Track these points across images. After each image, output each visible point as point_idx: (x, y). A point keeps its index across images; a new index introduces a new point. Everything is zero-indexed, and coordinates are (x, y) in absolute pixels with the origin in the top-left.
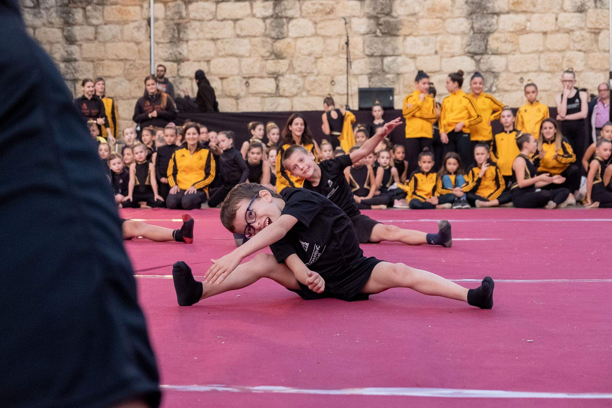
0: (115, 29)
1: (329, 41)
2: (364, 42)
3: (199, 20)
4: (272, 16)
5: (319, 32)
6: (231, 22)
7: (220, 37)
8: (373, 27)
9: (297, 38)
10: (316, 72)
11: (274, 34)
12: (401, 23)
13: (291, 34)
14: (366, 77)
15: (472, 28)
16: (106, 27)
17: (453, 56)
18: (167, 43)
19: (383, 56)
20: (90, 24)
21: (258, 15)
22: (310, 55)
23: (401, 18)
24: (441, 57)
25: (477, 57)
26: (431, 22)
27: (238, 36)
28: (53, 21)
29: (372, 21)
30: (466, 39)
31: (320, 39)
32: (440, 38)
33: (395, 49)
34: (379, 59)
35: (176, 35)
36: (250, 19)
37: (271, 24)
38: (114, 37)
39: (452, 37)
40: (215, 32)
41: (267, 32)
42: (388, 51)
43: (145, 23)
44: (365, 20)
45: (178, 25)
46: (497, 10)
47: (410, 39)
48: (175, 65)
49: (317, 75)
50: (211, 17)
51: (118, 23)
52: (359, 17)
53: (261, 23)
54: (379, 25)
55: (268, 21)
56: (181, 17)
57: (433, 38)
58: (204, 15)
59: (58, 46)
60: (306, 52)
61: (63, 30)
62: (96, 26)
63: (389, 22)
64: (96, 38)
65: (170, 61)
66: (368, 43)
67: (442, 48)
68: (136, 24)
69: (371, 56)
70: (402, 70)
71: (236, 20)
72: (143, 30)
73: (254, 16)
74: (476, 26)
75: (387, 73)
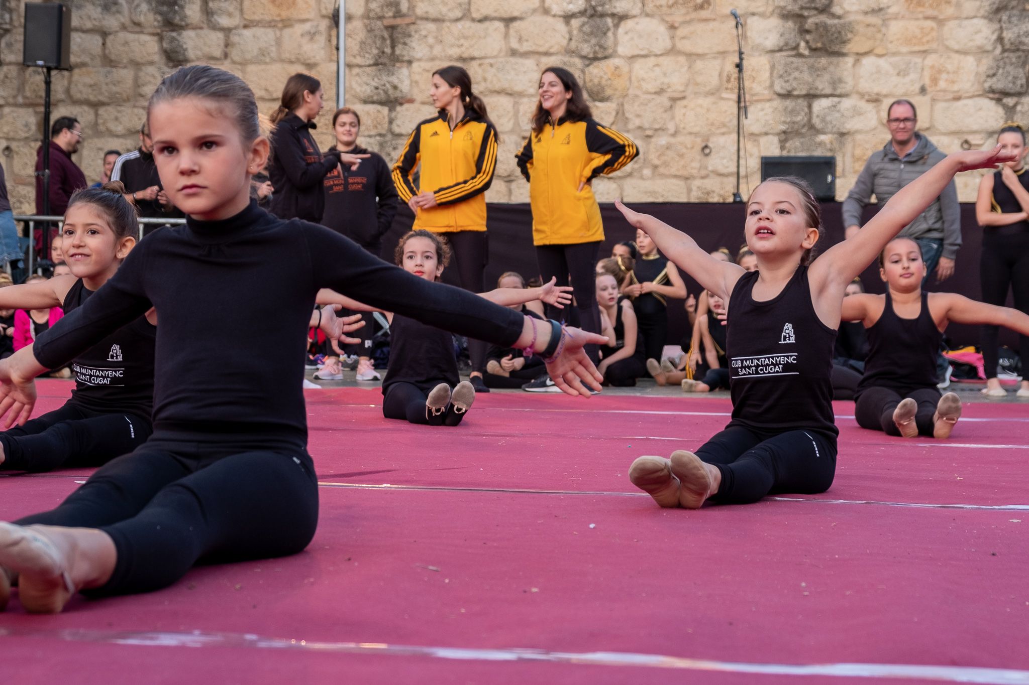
0: (266, 36)
1: (699, 64)
2: (773, 68)
3: (436, 20)
4: (582, 13)
5: (680, 45)
6: (500, 25)
7: (476, 54)
8: (792, 36)
9: (633, 57)
10: (671, 127)
11: (586, 49)
12: (849, 27)
13: (621, 50)
14: (775, 140)
15: (1000, 39)
16: (247, 33)
17: (958, 99)
18: (369, 66)
19: (811, 97)
20: (215, 27)
21: (556, 9)
22: (660, 92)
23: (851, 18)
24: (934, 100)
25: (1010, 101)
26: (913, 27)
27: (514, 53)
28: (142, 19)
29: (790, 24)
30: (987, 63)
31: (682, 59)
32: (931, 60)
33: (836, 82)
34: (803, 103)
35: (388, 50)
36: (539, 18)
37: (580, 29)
38: (263, 52)
39: (956, 57)
40: (466, 44)
41: (573, 45)
42: (823, 85)
43: (324, 24)
44: (775, 22)
45: (392, 28)
47: (867, 61)
48: (385, 110)
49: (674, 135)
50: (458, 14)
51: (271, 24)
52: (762, 15)
53: (560, 25)
54: (804, 31)
55: (575, 23)
56: (398, 14)
57: (918, 60)
58: (444, 10)
59: (151, 70)
60: (651, 87)
61: (161, 38)
62: (227, 31)
63: (825, 27)
64: (226, 56)
65: (373, 102)
66: (780, 69)
67: (935, 81)
68: (307, 26)
69: (787, 95)
70: (851, 125)
71: (509, 21)
72: (321, 39)
73: (546, 11)
74: (1008, 35)
75: (819, 132)
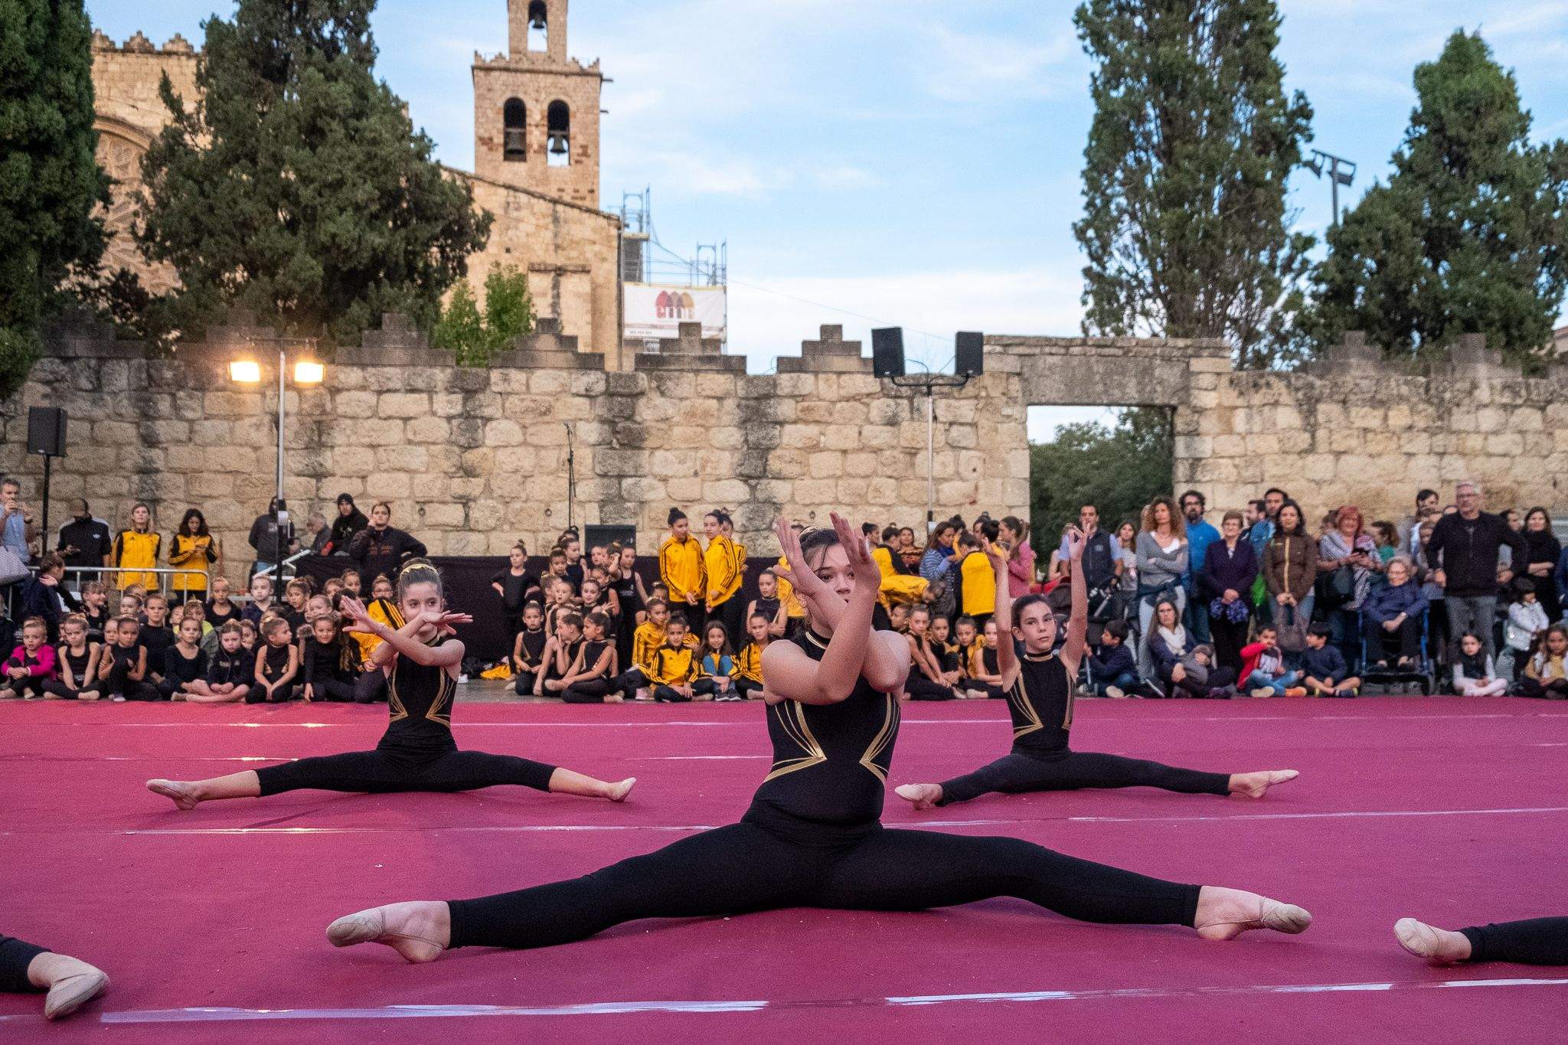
0: (222, 426)
1: (543, 453)
2: (594, 457)
3: (352, 418)
4: (460, 415)
5: (529, 439)
6: (400, 422)
7: (382, 442)
8: (608, 436)
9: (496, 447)
10: (523, 496)
11: (463, 441)
12: (647, 430)
13: (487, 442)
14: (596, 506)
15: (746, 441)
16: (206, 423)
17: (719, 480)
18: (302, 449)
19: (621, 477)
20: (181, 419)
21: (440, 412)
22: (516, 471)
23: (648, 424)
24: (703, 481)
25: (753, 482)
26: (689, 431)
27: (410, 442)
28: (123, 411)
29: (606, 427)
30: (737, 456)
31: (531, 449)
32: (701, 453)
33: (637, 467)
34: (615, 481)
35: (316, 438)
36: (428, 418)
37: (458, 427)
38: (219, 437)
39: (718, 452)
40: (374, 435)
41: (453, 438)
42: (628, 469)
43: (267, 419)
44: (595, 425)
45: (319, 423)
46: (781, 418)
47: (659, 454)
48: (313, 481)
49: (526, 501)
50: (369, 414)
51: (226, 418)
52: (587, 420)
53: (444, 424)
54: (615, 432)
55: (455, 422)
56: (324, 412)
57: (693, 453)
58: (359, 411)
59: (130, 449)
60: (509, 467)
61: (138, 425)
62: (191, 422)
63: (630, 429)
64: (190, 439)
65: (304, 476)
66: (599, 458)
67: (703, 467)
68: (254, 420)
69: (604, 475)
70: (649, 496)
71: (406, 420)
72: (265, 430)
73: (434, 414)
74: (751, 438)
75: (627, 501)
